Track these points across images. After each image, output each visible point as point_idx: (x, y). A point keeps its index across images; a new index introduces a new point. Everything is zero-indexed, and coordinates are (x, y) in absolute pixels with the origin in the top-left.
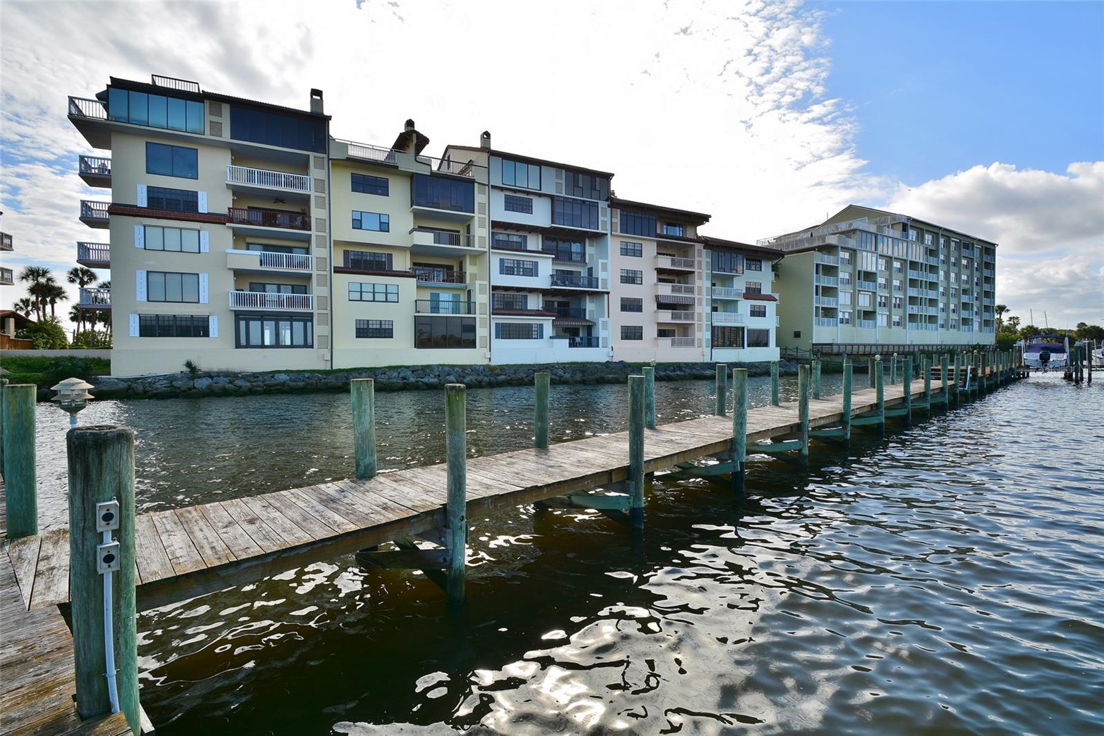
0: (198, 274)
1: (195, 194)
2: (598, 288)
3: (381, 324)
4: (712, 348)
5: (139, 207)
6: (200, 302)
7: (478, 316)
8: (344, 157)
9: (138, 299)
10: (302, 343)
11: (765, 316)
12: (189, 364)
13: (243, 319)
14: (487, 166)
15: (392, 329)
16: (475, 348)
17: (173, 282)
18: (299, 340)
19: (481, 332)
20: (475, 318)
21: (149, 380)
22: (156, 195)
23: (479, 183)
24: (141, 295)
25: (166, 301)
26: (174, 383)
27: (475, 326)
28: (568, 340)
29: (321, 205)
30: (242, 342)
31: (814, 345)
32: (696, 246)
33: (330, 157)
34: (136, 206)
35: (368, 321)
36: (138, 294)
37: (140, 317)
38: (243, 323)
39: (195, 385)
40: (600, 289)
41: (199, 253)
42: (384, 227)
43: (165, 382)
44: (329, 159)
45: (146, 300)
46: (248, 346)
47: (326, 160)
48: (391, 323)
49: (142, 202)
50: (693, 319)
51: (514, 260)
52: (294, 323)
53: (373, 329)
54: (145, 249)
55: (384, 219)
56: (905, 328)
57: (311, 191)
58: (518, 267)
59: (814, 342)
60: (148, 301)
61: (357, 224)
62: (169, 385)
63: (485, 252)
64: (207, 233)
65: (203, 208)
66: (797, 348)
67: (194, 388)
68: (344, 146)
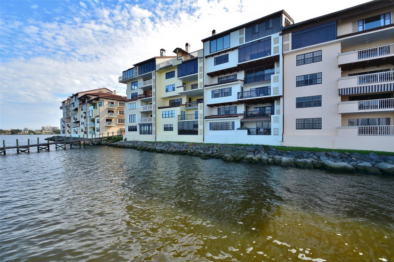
0: (136, 115)
1: (137, 93)
3: (170, 125)
6: (136, 122)
7: (199, 120)
8: (159, 69)
14: (203, 48)
15: (173, 127)
16: (198, 134)
19: (200, 127)
23: (200, 58)
25: (132, 122)
27: (198, 125)
28: (247, 130)
30: (141, 133)
37: (129, 126)
38: (141, 127)
40: (272, 95)
41: (136, 109)
42: (174, 89)
51: (219, 90)
53: (168, 127)
54: (129, 109)
55: (174, 86)
57: (152, 84)
58: (222, 93)
60: (129, 122)
61: (167, 90)
64: (137, 103)
68: (159, 65)
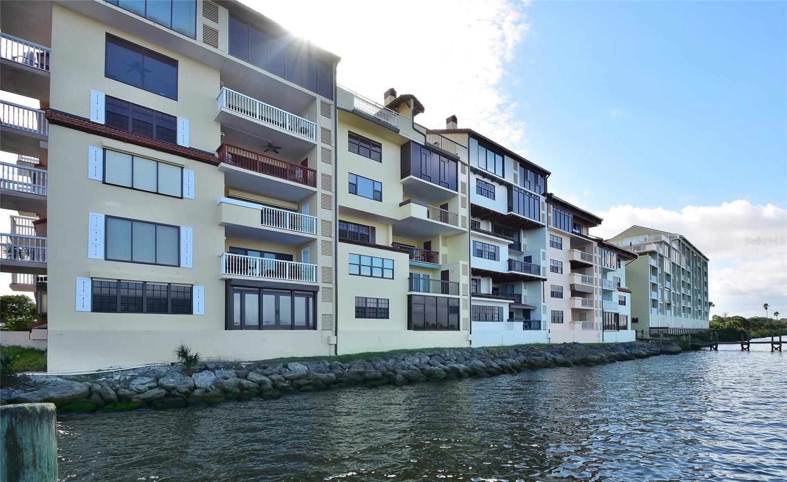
0: (178, 228)
1: (173, 120)
2: (540, 275)
3: (377, 303)
4: (603, 331)
5: (93, 123)
6: (182, 265)
7: (461, 297)
8: (351, 109)
9: (91, 255)
10: (303, 323)
11: (625, 305)
12: (183, 353)
13: (237, 291)
14: (467, 147)
15: (388, 309)
16: (459, 330)
17: (144, 235)
18: (300, 318)
19: (464, 314)
20: (459, 299)
21: (117, 378)
22: (118, 111)
23: (462, 162)
24: (96, 251)
25: (132, 262)
26: (161, 381)
27: (458, 308)
28: (522, 323)
29: (326, 159)
30: (235, 321)
31: (651, 328)
32: (594, 243)
33: (338, 105)
34: (89, 120)
35: (366, 298)
36: (91, 248)
37: (92, 282)
38: (237, 297)
39: (196, 383)
40: (541, 276)
41: (182, 198)
42: (378, 196)
43: (147, 379)
44: (336, 108)
45: (103, 257)
46: (243, 326)
47: (333, 108)
48: (387, 302)
49: (98, 116)
50: (592, 305)
51: (483, 243)
52: (296, 298)
53: (370, 308)
54: (104, 182)
55: (378, 188)
56: (680, 316)
57: (317, 140)
58: (485, 251)
59: (650, 326)
60: (106, 259)
61: (353, 189)
62: (155, 384)
63: (465, 232)
64: (192, 173)
65: (183, 139)
66: (642, 331)
67: (195, 387)
68: (350, 96)
